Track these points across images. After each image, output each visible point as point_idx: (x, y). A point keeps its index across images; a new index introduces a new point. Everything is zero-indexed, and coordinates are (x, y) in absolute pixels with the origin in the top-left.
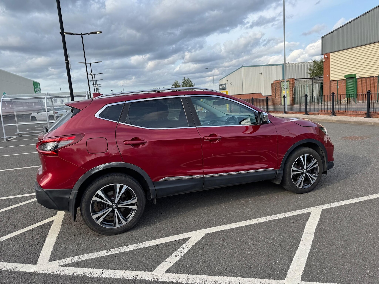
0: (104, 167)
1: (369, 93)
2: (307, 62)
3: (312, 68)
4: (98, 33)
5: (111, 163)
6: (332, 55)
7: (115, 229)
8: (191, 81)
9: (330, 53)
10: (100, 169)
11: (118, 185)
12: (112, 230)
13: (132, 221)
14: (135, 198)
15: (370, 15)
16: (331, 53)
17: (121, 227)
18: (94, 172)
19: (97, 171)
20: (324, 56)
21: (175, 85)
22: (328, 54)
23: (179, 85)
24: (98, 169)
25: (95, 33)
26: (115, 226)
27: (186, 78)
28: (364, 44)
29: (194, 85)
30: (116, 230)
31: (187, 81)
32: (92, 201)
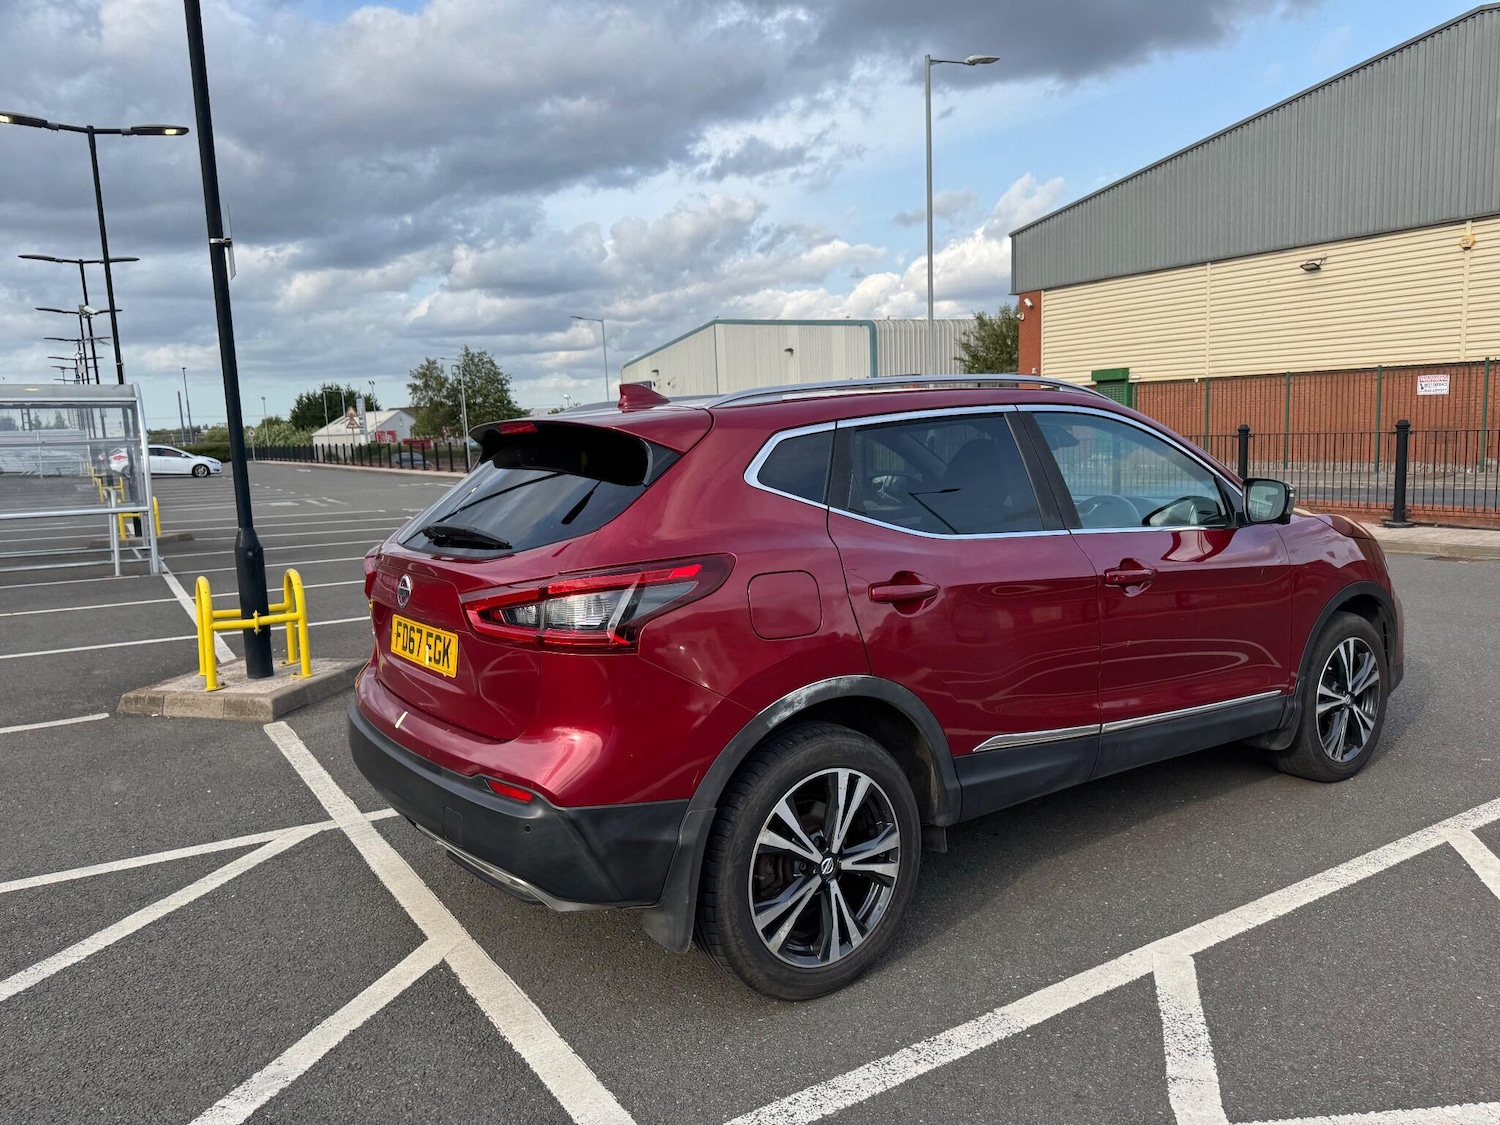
0: (809, 698)
1: (1244, 433)
2: (953, 321)
3: (973, 342)
4: (168, 132)
5: (832, 682)
6: (1047, 299)
7: (828, 969)
8: (495, 363)
9: (1042, 292)
10: (798, 707)
11: (843, 776)
12: (817, 973)
13: (882, 931)
14: (893, 831)
15: (1171, 171)
16: (1045, 290)
17: (846, 960)
18: (776, 720)
19: (787, 714)
20: (1022, 302)
21: (424, 375)
22: (1036, 295)
23: (442, 375)
24: (791, 704)
25: (158, 131)
26: (826, 957)
27: (472, 351)
28: (1154, 267)
29: (507, 378)
30: (831, 973)
31: (477, 360)
32: (756, 847)
